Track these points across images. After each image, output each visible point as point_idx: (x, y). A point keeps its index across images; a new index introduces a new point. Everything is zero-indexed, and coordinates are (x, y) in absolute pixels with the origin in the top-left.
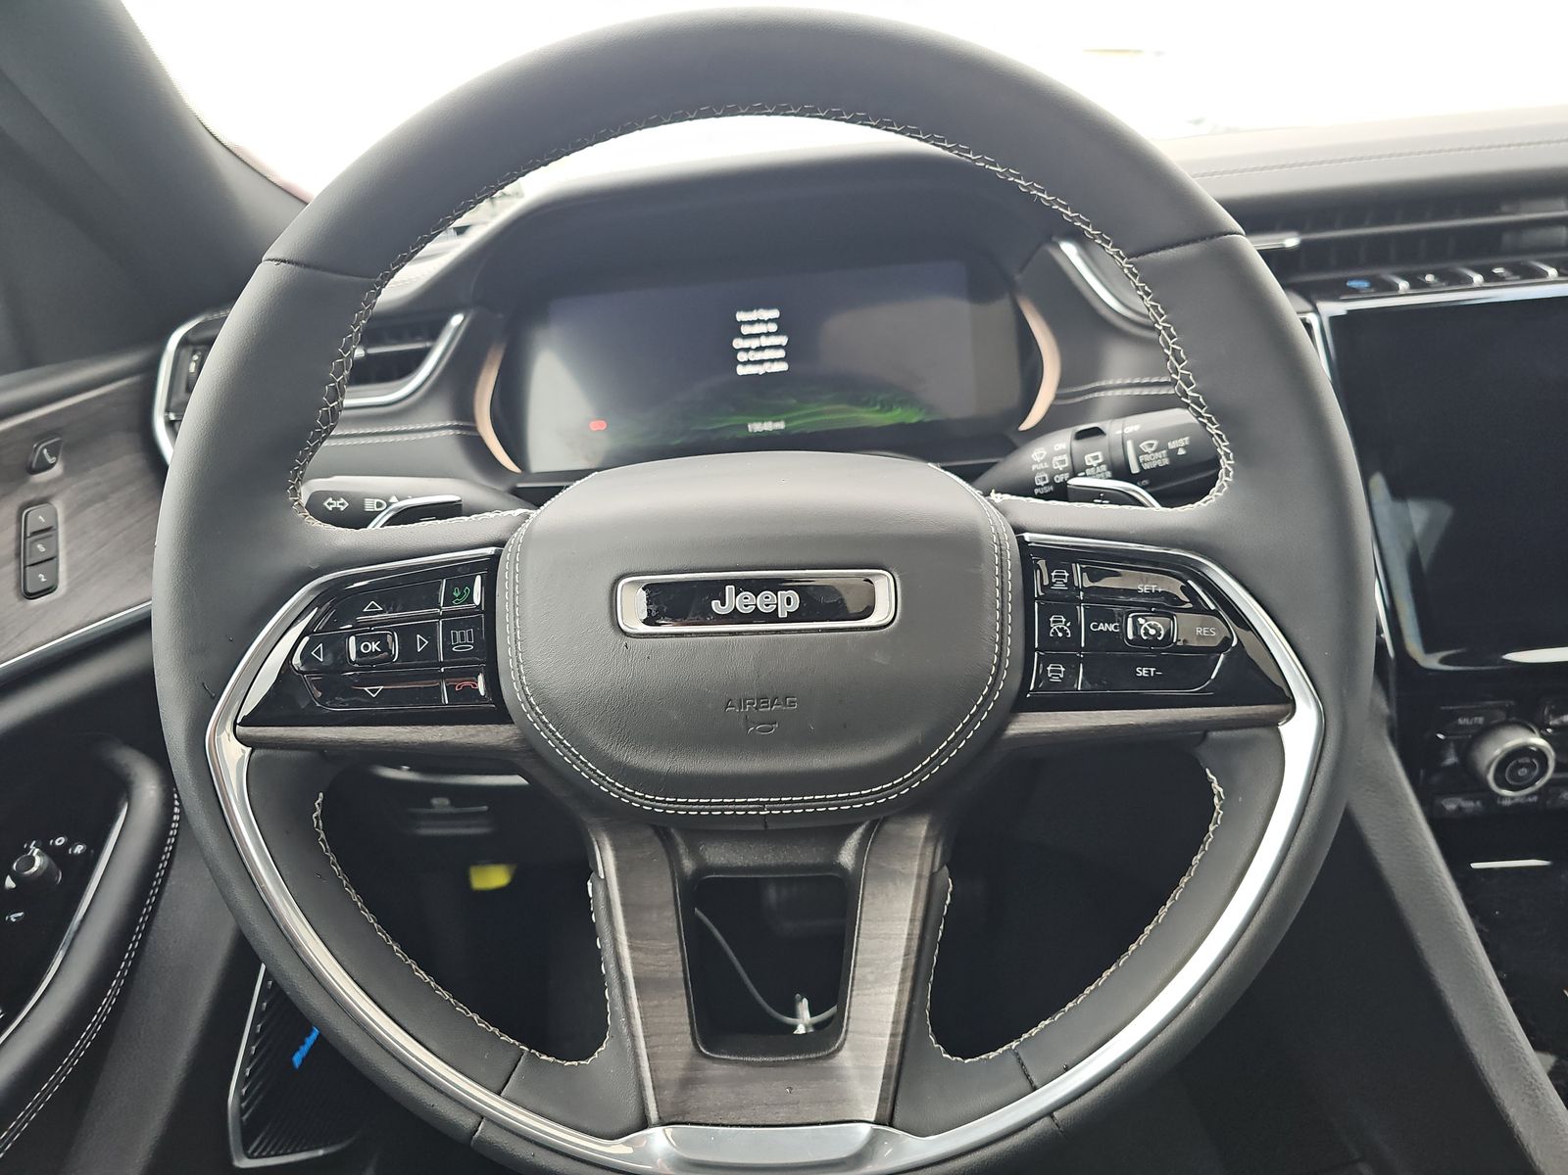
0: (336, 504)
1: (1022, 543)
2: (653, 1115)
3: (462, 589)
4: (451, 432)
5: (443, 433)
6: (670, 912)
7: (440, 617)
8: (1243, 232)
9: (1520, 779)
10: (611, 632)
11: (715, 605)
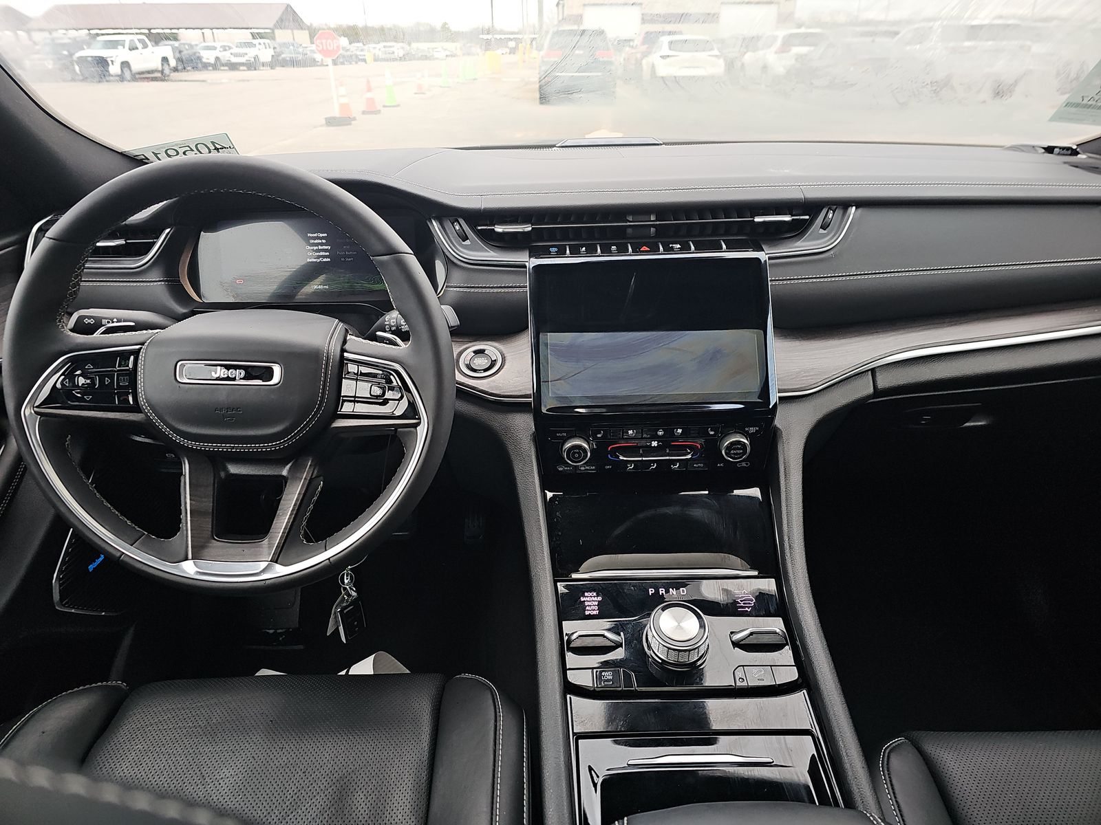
0: (89, 321)
1: (342, 356)
2: (190, 556)
3: (125, 361)
4: (163, 283)
5: (159, 283)
6: (211, 488)
7: (115, 371)
8: (412, 252)
9: (575, 458)
10: (174, 381)
11: (213, 374)
